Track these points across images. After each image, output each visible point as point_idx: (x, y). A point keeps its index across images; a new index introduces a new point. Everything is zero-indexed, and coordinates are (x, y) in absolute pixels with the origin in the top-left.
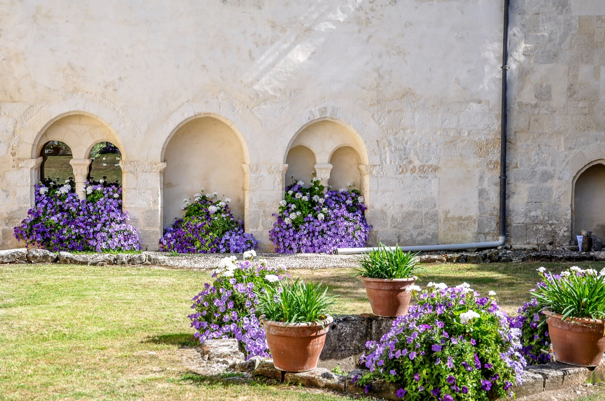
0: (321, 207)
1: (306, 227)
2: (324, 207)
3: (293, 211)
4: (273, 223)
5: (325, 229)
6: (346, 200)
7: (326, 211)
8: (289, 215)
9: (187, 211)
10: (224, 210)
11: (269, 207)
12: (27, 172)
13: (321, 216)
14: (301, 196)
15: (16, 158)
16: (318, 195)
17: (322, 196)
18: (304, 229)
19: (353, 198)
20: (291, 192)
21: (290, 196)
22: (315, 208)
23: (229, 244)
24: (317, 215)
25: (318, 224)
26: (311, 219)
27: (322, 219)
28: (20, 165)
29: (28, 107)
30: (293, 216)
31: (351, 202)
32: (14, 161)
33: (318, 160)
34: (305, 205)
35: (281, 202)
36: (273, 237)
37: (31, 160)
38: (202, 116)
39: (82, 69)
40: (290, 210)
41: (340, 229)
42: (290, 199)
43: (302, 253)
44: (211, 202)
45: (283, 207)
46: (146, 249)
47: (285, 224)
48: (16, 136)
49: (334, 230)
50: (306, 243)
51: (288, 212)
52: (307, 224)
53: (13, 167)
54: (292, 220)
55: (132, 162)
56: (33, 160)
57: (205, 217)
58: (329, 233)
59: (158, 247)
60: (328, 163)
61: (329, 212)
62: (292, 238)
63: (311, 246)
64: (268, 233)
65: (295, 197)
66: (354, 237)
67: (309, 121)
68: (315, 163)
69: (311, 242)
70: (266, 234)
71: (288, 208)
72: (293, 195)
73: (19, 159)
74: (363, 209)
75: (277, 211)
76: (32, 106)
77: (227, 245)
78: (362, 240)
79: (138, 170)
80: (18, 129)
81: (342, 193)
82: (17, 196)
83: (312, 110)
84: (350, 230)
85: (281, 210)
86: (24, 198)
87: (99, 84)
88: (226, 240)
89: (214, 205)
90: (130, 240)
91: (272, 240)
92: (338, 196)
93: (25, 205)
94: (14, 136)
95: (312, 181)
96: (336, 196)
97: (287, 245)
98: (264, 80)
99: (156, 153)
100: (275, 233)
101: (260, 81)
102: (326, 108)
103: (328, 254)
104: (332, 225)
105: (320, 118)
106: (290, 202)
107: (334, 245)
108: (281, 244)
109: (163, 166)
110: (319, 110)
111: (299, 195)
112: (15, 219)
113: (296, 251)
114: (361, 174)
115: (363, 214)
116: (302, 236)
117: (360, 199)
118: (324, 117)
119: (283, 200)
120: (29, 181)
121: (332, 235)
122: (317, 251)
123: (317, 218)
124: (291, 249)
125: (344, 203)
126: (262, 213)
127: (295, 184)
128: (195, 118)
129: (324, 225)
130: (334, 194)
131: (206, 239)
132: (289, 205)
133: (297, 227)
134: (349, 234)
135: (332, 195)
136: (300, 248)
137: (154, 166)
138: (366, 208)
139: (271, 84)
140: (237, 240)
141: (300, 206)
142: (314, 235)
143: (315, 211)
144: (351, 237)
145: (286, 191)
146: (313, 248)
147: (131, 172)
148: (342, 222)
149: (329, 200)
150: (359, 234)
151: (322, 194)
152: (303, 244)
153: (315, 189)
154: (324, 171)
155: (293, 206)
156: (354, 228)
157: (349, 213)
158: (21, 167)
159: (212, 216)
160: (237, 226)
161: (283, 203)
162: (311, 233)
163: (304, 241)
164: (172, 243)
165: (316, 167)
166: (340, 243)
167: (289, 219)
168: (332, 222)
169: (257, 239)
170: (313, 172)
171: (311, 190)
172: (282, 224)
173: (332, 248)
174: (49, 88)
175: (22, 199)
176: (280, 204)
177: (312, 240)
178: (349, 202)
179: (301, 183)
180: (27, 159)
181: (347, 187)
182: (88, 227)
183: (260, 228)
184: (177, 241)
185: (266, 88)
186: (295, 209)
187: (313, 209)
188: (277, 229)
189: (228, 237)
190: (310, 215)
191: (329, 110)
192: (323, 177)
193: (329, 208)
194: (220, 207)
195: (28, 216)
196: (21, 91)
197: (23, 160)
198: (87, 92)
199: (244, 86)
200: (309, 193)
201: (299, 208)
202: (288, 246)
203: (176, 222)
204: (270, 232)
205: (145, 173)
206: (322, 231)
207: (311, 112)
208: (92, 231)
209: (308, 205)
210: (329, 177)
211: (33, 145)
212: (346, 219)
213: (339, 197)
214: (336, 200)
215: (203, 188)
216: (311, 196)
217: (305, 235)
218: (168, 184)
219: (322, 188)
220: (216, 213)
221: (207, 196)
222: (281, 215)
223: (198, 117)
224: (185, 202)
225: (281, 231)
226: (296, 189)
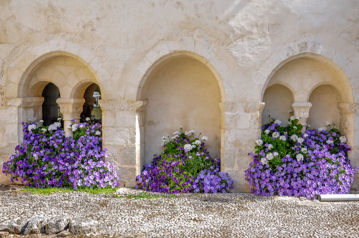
0: (300, 147)
1: (283, 168)
2: (303, 147)
3: (269, 151)
4: (249, 163)
5: (305, 171)
6: (326, 140)
7: (305, 151)
8: (266, 155)
9: (165, 148)
10: (201, 148)
11: (244, 146)
12: (14, 110)
13: (300, 157)
14: (279, 136)
15: (4, 97)
16: (297, 134)
17: (300, 135)
18: (282, 171)
19: (334, 138)
20: (267, 131)
21: (267, 136)
22: (293, 148)
23: (203, 184)
24: (295, 155)
25: (297, 165)
26: (290, 160)
27: (301, 160)
28: (9, 104)
29: (13, 47)
30: (270, 156)
31: (332, 142)
32: (2, 100)
33: (296, 97)
34: (283, 145)
35: (257, 142)
36: (249, 177)
37: (17, 98)
38: (178, 54)
39: (63, 10)
40: (267, 149)
41: (322, 172)
42: (266, 139)
43: (279, 195)
44: (188, 140)
45: (259, 147)
46: (124, 186)
47: (262, 165)
48: (4, 76)
49: (314, 172)
50: (284, 185)
51: (264, 152)
52: (284, 165)
53: (2, 105)
54: (269, 160)
55: (110, 100)
56: (19, 99)
57: (180, 155)
58: (309, 175)
59: (135, 184)
60: (307, 101)
61: (309, 152)
62: (268, 180)
63: (289, 188)
64: (244, 172)
65: (271, 136)
66: (338, 181)
67: (288, 57)
68: (293, 102)
69: (290, 183)
70: (242, 173)
71: (265, 148)
72: (270, 135)
73: (7, 98)
74: (345, 149)
75: (253, 151)
76: (17, 47)
77: (201, 184)
78: (347, 184)
79: (115, 108)
80: (5, 69)
81: (321, 133)
82: (6, 133)
83: (291, 46)
84: (333, 174)
85: (257, 150)
86: (12, 135)
87: (78, 25)
88: (201, 179)
89: (190, 143)
90: (107, 178)
91: (248, 180)
92: (317, 136)
93: (13, 142)
94: (3, 76)
95: (289, 120)
96: (316, 135)
97: (263, 186)
98: (239, 15)
99: (133, 91)
100: (251, 173)
101: (236, 17)
102: (306, 43)
103: (308, 199)
104: (312, 167)
105: (300, 54)
106: (267, 141)
107: (315, 189)
108: (258, 185)
109: (140, 104)
110: (299, 46)
111: (276, 135)
112: (5, 154)
113: (272, 193)
114: (341, 113)
115: (346, 155)
116: (279, 177)
117: (342, 139)
118: (304, 53)
119: (259, 139)
120: (17, 119)
121: (312, 177)
122: (296, 194)
123: (296, 159)
124: (268, 191)
125: (325, 143)
126: (237, 153)
127: (272, 123)
128: (170, 56)
129: (304, 167)
130: (313, 133)
131: (180, 178)
132: (266, 145)
133: (274, 167)
134: (331, 178)
135: (311, 135)
136: (277, 190)
137: (131, 104)
138: (350, 149)
139: (247, 19)
140: (211, 179)
141: (277, 146)
142: (292, 177)
143: (293, 152)
144: (334, 180)
145: (262, 130)
146: (291, 191)
147: (109, 110)
148: (324, 163)
149: (309, 140)
150: (343, 177)
151: (300, 133)
152: (280, 186)
153: (293, 128)
154: (303, 110)
155: (270, 146)
156: (337, 171)
157: (332, 153)
158: (10, 106)
159: (187, 155)
160: (212, 164)
161: (260, 142)
162: (289, 174)
163: (282, 183)
164: (147, 181)
165: (294, 105)
166: (322, 188)
167: (265, 160)
168: (312, 164)
169: (233, 179)
170: (291, 111)
171: (289, 129)
172: (258, 165)
173: (313, 193)
174: (32, 30)
175: (11, 136)
176: (256, 144)
177: (291, 182)
178: (330, 142)
179: (278, 122)
180: (14, 98)
181: (326, 126)
182: (67, 164)
183: (236, 168)
184: (152, 179)
185: (242, 24)
186: (272, 149)
187: (291, 149)
188: (253, 170)
189: (202, 176)
190: (288, 156)
191: (310, 46)
192: (302, 115)
193: (308, 147)
194: (196, 145)
195: (16, 152)
196: (7, 33)
197: (11, 99)
198: (67, 33)
199: (220, 22)
200: (286, 133)
201: (276, 148)
202: (265, 187)
203: (154, 159)
204: (245, 171)
205: (122, 112)
206: (302, 172)
207: (290, 48)
208: (70, 168)
209: (286, 145)
210: (308, 116)
211: (20, 84)
212: (328, 161)
213: (319, 137)
214: (315, 140)
215: (182, 126)
216: (289, 136)
217: (283, 177)
218: (150, 122)
219: (300, 127)
220: (191, 151)
221: (185, 134)
222: (257, 154)
223: (173, 55)
224: (163, 140)
225: (256, 171)
226: (273, 128)
